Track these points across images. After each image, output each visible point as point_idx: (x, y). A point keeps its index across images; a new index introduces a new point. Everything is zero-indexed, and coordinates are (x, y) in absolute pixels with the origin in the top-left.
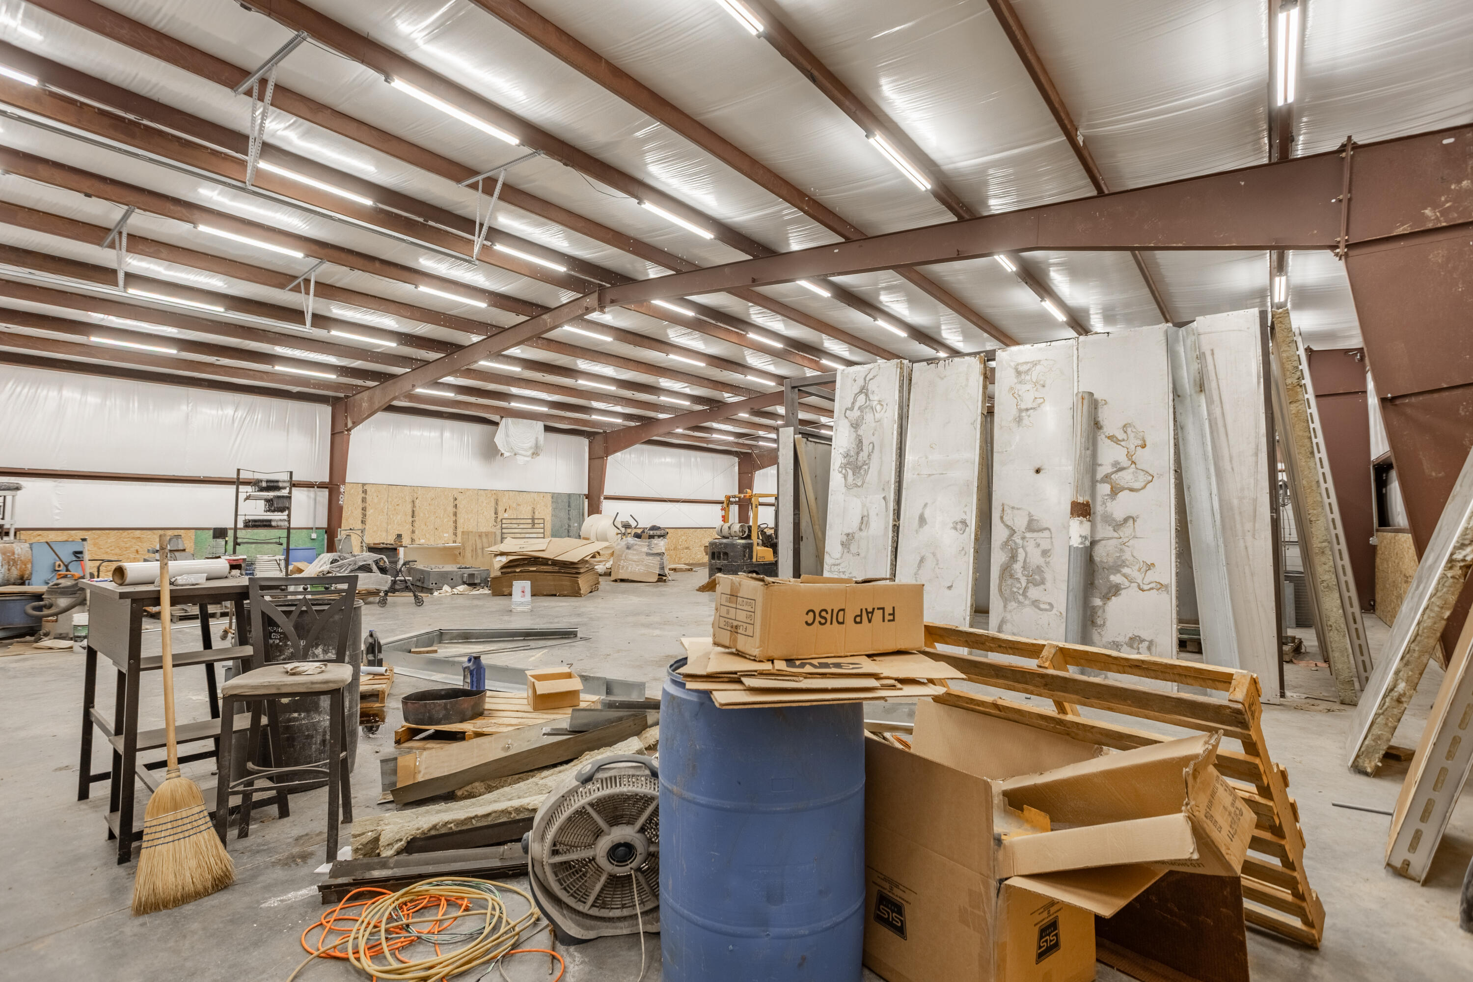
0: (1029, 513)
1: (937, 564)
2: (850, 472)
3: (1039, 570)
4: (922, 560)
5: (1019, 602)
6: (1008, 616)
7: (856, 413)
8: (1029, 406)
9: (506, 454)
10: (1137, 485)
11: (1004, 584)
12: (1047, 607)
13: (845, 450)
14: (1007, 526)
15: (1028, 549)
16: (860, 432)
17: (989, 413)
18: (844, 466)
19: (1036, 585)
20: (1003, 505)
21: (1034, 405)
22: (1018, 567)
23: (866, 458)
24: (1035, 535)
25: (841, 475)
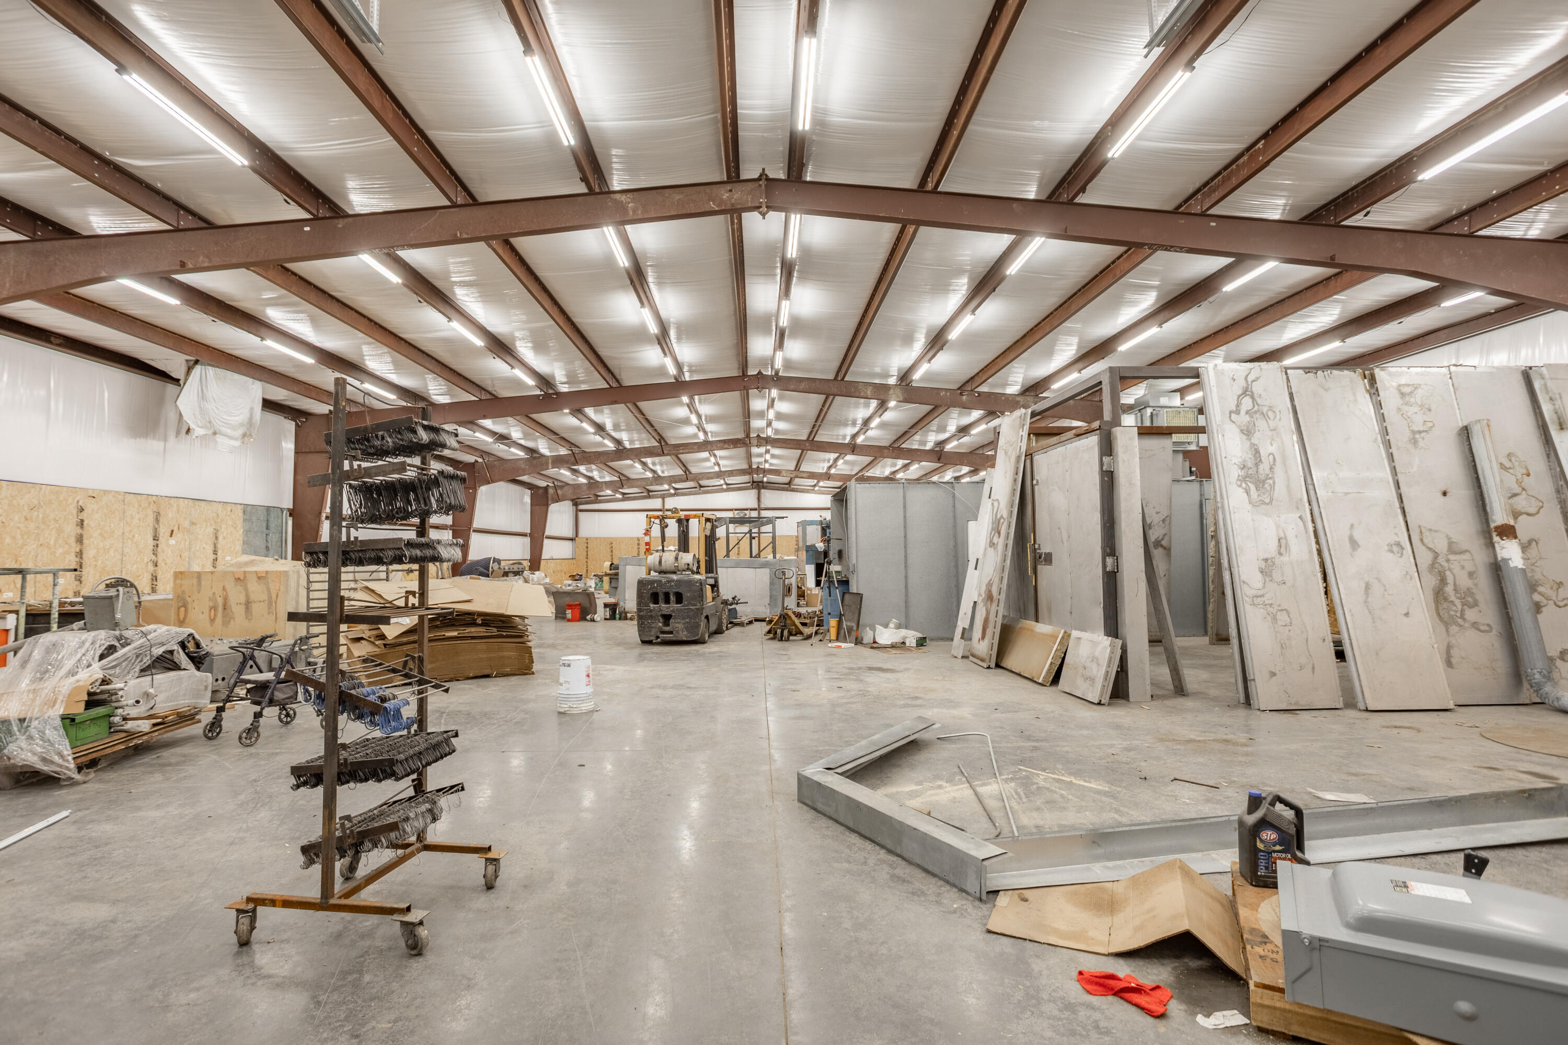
0: (1447, 536)
1: (1385, 590)
2: (1252, 487)
3: (1469, 592)
4: (1368, 587)
5: (1461, 626)
6: (1453, 641)
7: (1243, 419)
8: (1421, 429)
9: (198, 431)
10: (1532, 510)
11: (1441, 608)
12: (1487, 628)
13: (1240, 460)
14: (1430, 549)
15: (1455, 571)
16: (1255, 440)
17: (1385, 432)
18: (1243, 479)
19: (1471, 607)
20: (1420, 527)
21: (1425, 428)
22: (1449, 589)
23: (1267, 471)
24: (1457, 557)
25: (1241, 490)
